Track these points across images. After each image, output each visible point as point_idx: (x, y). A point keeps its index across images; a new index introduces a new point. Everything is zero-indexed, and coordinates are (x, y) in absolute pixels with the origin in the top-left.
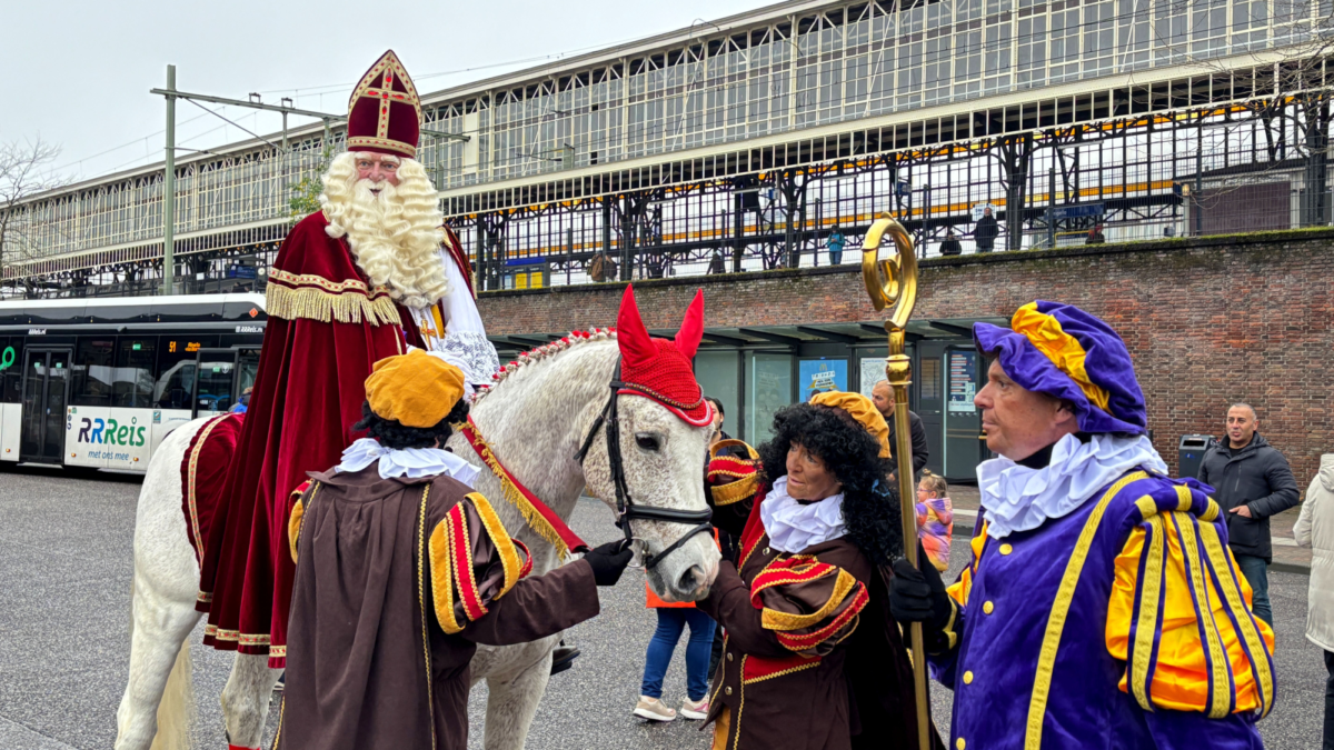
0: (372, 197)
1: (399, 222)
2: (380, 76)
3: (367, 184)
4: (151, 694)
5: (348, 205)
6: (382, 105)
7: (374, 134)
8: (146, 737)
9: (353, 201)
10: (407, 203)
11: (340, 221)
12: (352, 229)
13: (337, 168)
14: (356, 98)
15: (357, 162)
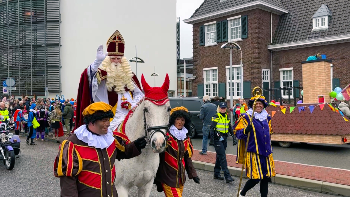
0: (115, 67)
2: (115, 37)
7: (115, 51)
10: (124, 68)
13: (106, 60)
15: (111, 58)
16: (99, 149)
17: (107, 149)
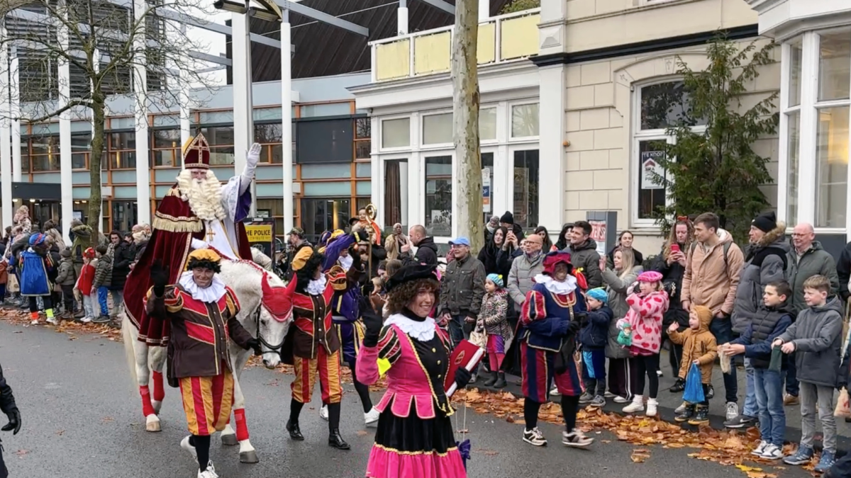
0: (198, 185)
1: (209, 193)
2: (198, 142)
3: (195, 180)
4: (143, 361)
5: (190, 189)
6: (200, 152)
7: (197, 162)
8: (145, 375)
9: (191, 187)
10: (212, 186)
11: (186, 195)
12: (191, 197)
13: (184, 175)
14: (188, 150)
15: (192, 172)
16: (207, 303)
17: (218, 302)
